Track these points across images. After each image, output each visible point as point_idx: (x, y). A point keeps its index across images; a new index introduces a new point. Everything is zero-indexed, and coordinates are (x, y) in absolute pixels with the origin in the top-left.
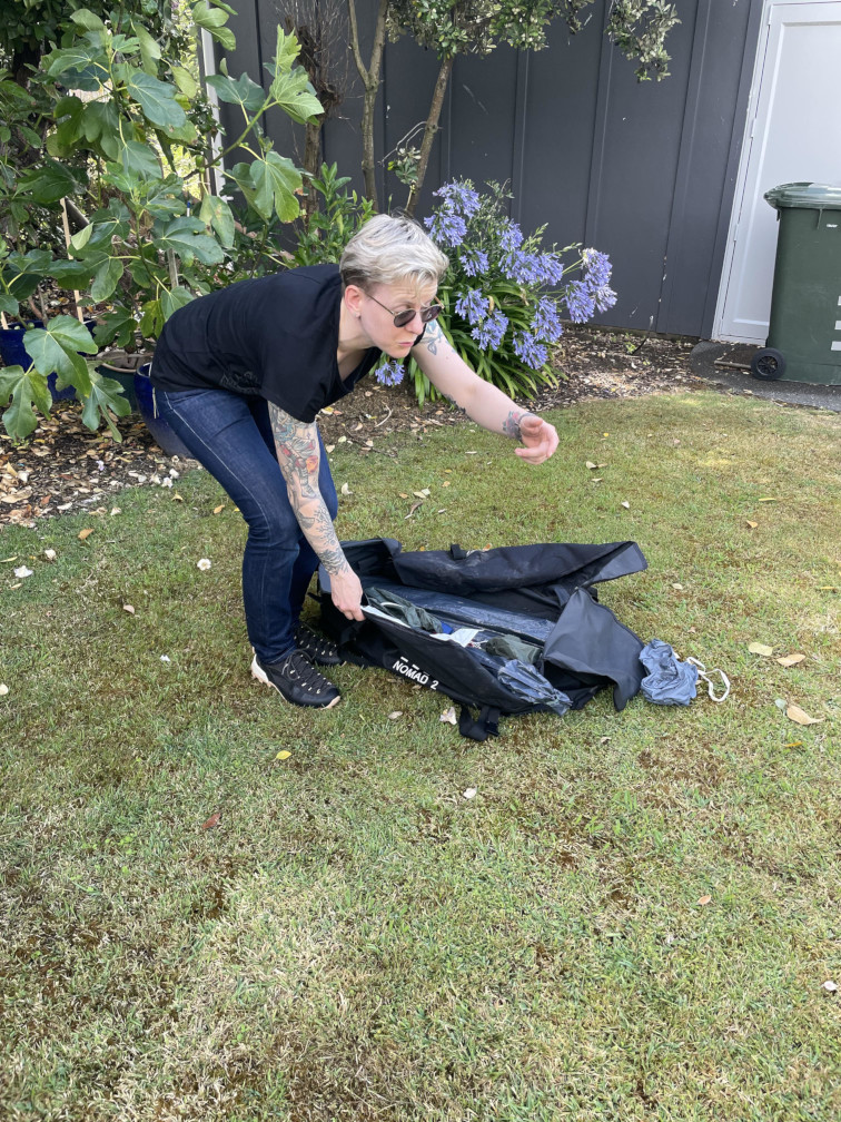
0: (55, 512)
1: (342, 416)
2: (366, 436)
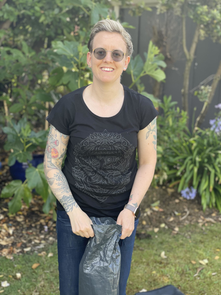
0: (22, 252)
1: (163, 212)
2: (175, 225)
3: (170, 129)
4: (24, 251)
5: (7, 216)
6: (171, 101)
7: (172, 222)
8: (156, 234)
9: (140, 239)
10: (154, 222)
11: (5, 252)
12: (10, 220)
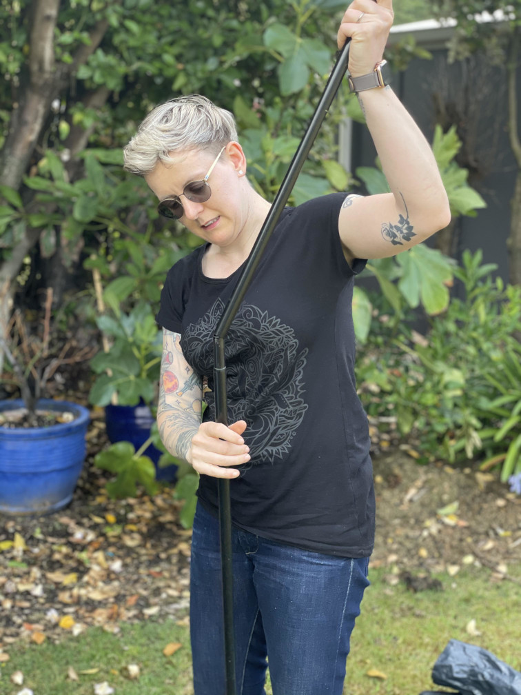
0: (141, 616)
1: (468, 528)
2: (499, 558)
3: (480, 330)
4: (143, 614)
5: (103, 535)
6: (482, 263)
7: (489, 551)
8: (453, 578)
9: (416, 591)
10: (447, 552)
11: (100, 616)
12: (110, 545)
